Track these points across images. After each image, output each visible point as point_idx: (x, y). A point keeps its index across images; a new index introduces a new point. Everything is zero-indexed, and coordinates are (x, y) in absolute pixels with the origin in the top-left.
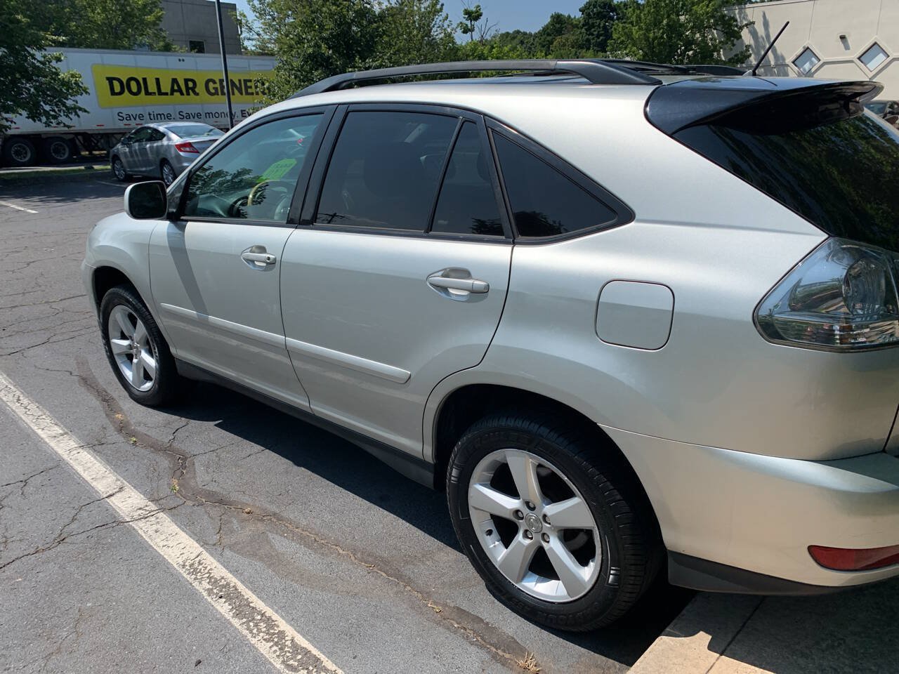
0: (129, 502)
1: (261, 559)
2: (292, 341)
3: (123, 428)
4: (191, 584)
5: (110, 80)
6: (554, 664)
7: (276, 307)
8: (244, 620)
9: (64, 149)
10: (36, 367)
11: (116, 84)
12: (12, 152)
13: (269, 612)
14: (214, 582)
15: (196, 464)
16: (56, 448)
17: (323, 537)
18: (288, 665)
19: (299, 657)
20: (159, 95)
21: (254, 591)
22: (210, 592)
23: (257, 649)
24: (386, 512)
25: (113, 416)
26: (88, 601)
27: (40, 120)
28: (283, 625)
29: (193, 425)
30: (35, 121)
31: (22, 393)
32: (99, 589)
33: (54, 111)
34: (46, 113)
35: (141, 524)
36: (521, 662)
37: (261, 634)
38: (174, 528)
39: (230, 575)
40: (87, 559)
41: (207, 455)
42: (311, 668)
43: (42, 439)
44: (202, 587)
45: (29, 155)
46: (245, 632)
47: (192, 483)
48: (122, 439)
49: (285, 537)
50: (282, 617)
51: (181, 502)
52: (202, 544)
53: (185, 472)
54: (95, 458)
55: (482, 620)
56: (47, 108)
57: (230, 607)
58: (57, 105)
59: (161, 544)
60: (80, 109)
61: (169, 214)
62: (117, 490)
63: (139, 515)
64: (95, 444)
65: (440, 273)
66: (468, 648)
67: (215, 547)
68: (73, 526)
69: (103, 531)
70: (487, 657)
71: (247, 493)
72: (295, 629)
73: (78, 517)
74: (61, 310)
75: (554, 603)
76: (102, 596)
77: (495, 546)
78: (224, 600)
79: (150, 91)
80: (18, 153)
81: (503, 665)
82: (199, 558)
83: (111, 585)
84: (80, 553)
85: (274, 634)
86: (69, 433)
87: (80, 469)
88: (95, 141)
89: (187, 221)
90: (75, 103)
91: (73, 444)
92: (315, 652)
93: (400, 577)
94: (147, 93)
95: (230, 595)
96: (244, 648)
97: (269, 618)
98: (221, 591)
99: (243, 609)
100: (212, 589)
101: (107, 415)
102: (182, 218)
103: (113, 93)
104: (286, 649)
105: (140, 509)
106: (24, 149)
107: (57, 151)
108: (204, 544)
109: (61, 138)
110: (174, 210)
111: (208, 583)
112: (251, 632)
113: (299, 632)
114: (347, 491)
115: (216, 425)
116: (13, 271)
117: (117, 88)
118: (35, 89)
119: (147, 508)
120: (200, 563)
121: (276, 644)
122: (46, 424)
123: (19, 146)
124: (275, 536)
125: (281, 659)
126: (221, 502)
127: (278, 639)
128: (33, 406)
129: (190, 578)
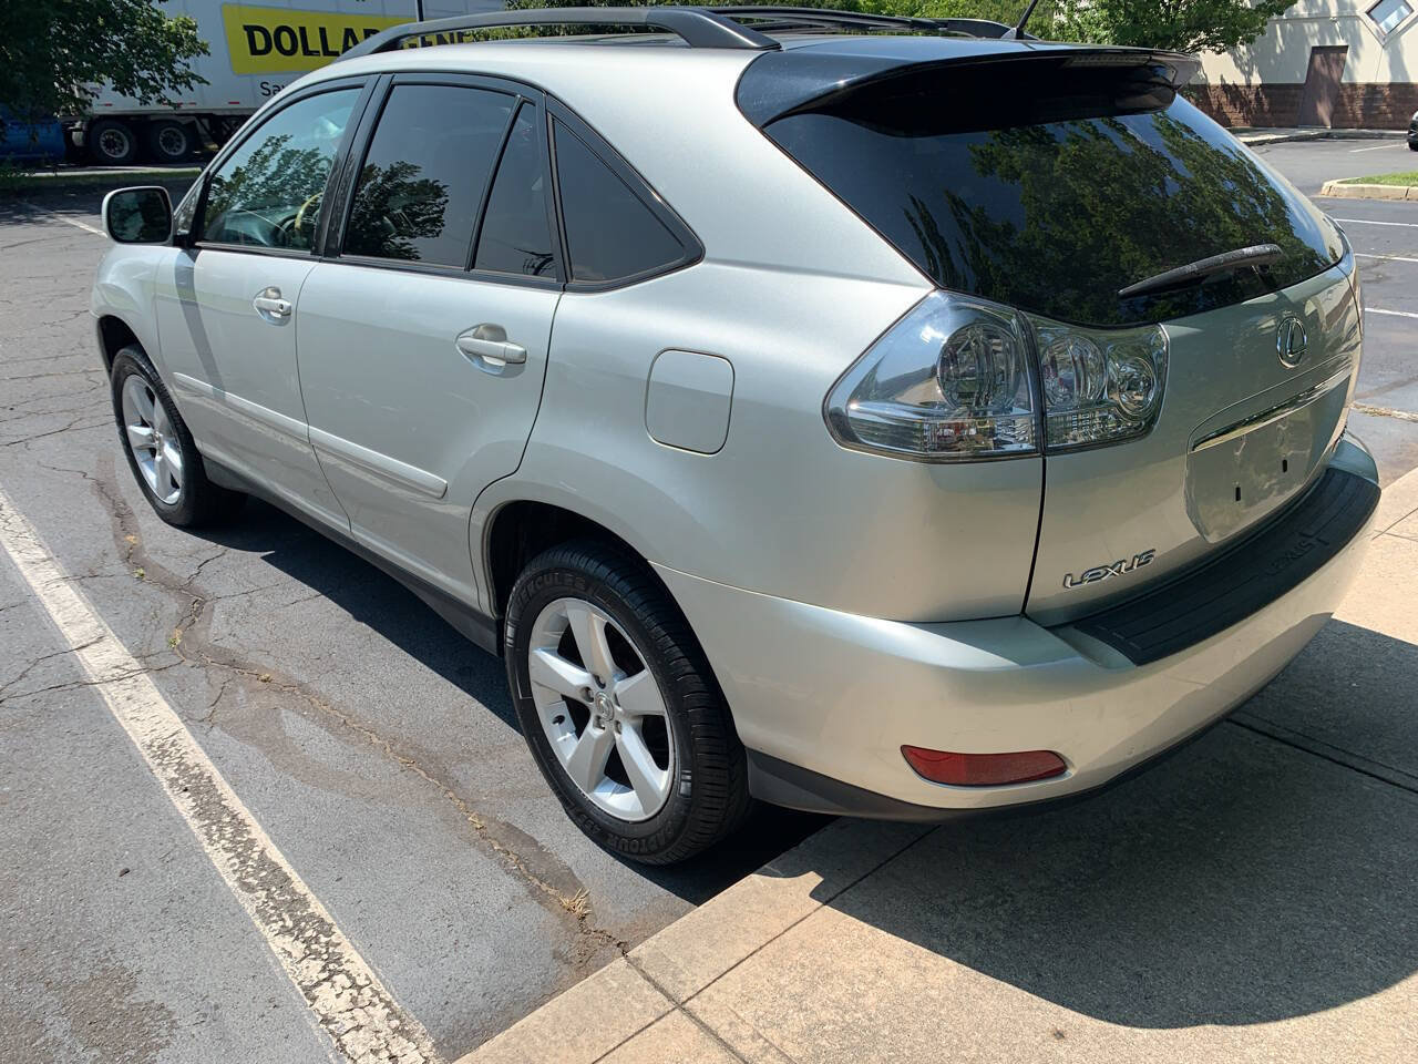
0: (104, 656)
1: (259, 745)
2: (318, 433)
3: (131, 556)
4: (151, 770)
5: (250, 30)
6: (613, 907)
7: (294, 380)
8: (207, 822)
9: (180, 141)
10: (38, 463)
11: (259, 36)
12: (102, 143)
13: (244, 813)
14: (183, 769)
15: (217, 610)
16: (29, 579)
17: (357, 719)
18: (245, 883)
19: (264, 874)
20: (324, 55)
21: (233, 785)
22: (173, 782)
23: (209, 860)
24: (459, 691)
25: (123, 539)
26: (8, 784)
27: (133, 94)
28: (257, 832)
29: (231, 555)
30: (124, 94)
31: (8, 500)
32: (26, 770)
33: (154, 79)
34: (144, 83)
35: (111, 687)
36: (566, 901)
37: (223, 842)
38: (156, 695)
39: (209, 762)
40: (23, 729)
41: (236, 598)
42: (274, 889)
43: (15, 565)
44: (163, 776)
45: (126, 149)
46: (202, 837)
47: (202, 636)
48: (125, 571)
49: (304, 716)
50: (260, 821)
51: (179, 661)
52: (185, 718)
53: (197, 620)
54: (79, 595)
55: (536, 843)
56: (144, 74)
57: (194, 804)
58: (159, 70)
59: (129, 716)
60: (194, 77)
61: (175, 237)
62: (94, 640)
63: (113, 676)
64: (85, 576)
65: (471, 332)
66: (500, 877)
67: (201, 724)
68: (19, 685)
69: (57, 694)
70: (522, 891)
71: (272, 653)
72: (271, 838)
73: (29, 673)
74: (101, 384)
75: (628, 822)
76: (26, 779)
77: (565, 740)
78: (188, 794)
79: (311, 49)
80: (109, 144)
81: (540, 903)
82: (174, 737)
83: (44, 766)
84: (15, 722)
85: (240, 842)
86: (55, 558)
87: (52, 608)
88: (228, 128)
89: (200, 248)
90: (185, 67)
91: (55, 574)
92: (287, 868)
93: (443, 777)
94: (307, 52)
95: (198, 787)
96: (194, 857)
97: (242, 822)
98: (189, 782)
99: (210, 807)
100: (177, 779)
101: (115, 536)
102: (197, 244)
103: (254, 51)
104: (250, 863)
105: (117, 667)
106: (119, 138)
107: (169, 142)
108: (187, 718)
109: (175, 122)
110: (186, 232)
111: (175, 771)
112: (210, 838)
113: (274, 842)
114: (414, 659)
115: (263, 558)
116: (53, 325)
117: (260, 45)
118: (127, 44)
119: (126, 667)
120: (173, 745)
121: (239, 855)
122: (26, 545)
123: (113, 134)
124: (291, 714)
125: (238, 875)
126: (233, 664)
127: (241, 847)
128: (17, 519)
129: (153, 763)
